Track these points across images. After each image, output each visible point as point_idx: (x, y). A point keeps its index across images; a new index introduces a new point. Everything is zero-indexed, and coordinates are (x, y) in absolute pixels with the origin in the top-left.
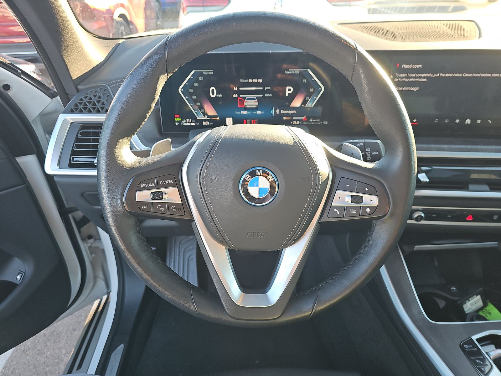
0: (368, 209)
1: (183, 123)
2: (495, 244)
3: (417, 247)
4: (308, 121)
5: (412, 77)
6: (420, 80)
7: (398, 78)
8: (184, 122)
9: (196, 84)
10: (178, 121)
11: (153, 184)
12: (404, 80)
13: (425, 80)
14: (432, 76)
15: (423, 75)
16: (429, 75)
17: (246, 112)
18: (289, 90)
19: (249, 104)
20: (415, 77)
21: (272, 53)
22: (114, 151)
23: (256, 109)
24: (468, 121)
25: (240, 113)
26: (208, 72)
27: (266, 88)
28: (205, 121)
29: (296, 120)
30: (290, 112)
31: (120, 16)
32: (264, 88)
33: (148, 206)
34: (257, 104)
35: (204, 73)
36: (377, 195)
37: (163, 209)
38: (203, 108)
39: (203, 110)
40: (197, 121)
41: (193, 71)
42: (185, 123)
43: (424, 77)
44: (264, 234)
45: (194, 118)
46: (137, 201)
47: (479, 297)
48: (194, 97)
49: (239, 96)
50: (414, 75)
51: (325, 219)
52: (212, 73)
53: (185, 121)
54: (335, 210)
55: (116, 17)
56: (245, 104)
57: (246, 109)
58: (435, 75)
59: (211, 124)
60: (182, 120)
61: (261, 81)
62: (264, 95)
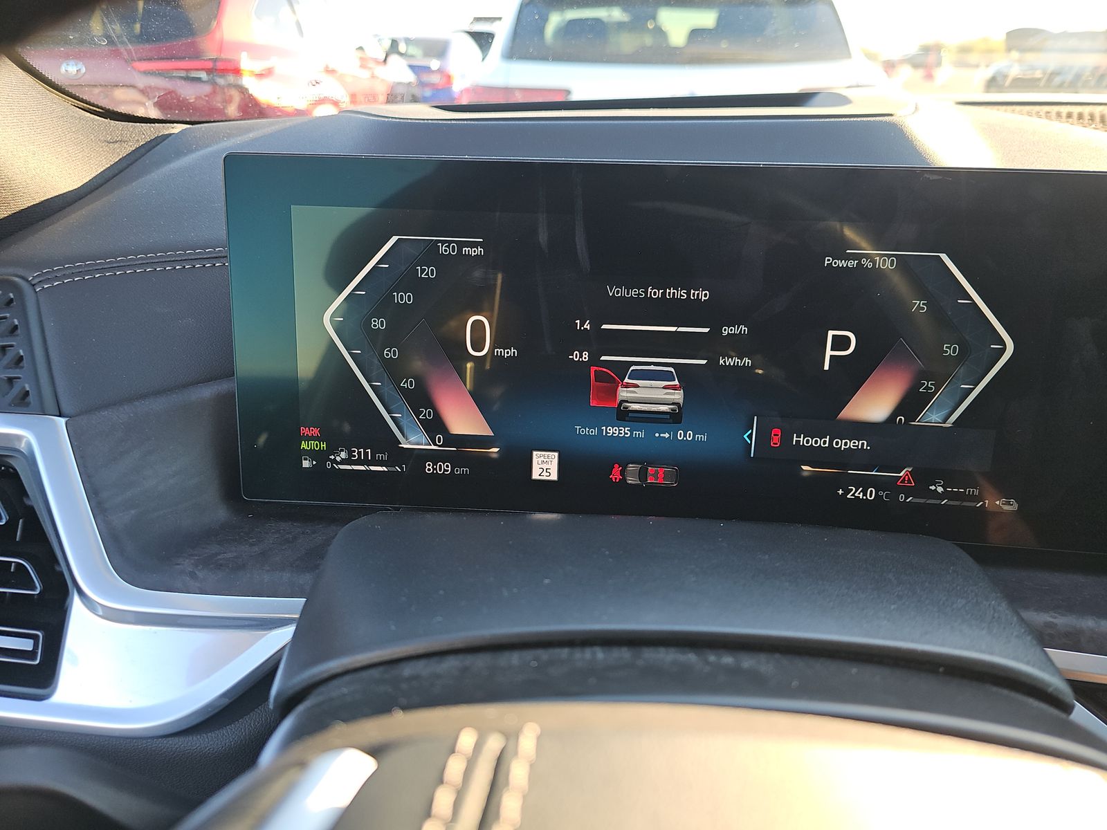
1: (334, 461)
4: (920, 488)
8: (338, 459)
9: (404, 298)
10: (312, 454)
17: (625, 431)
18: (841, 343)
19: (640, 394)
21: (766, 169)
23: (674, 418)
25: (594, 432)
26: (461, 245)
27: (726, 331)
28: (435, 457)
29: (864, 483)
30: (842, 444)
32: (716, 330)
34: (678, 396)
35: (442, 248)
38: (430, 403)
39: (426, 413)
40: (397, 454)
41: (394, 239)
42: (343, 462)
45: (386, 443)
48: (390, 353)
49: (594, 360)
52: (479, 251)
53: (343, 455)
56: (623, 394)
57: (624, 415)
59: (458, 471)
60: (333, 449)
61: (704, 295)
62: (713, 362)
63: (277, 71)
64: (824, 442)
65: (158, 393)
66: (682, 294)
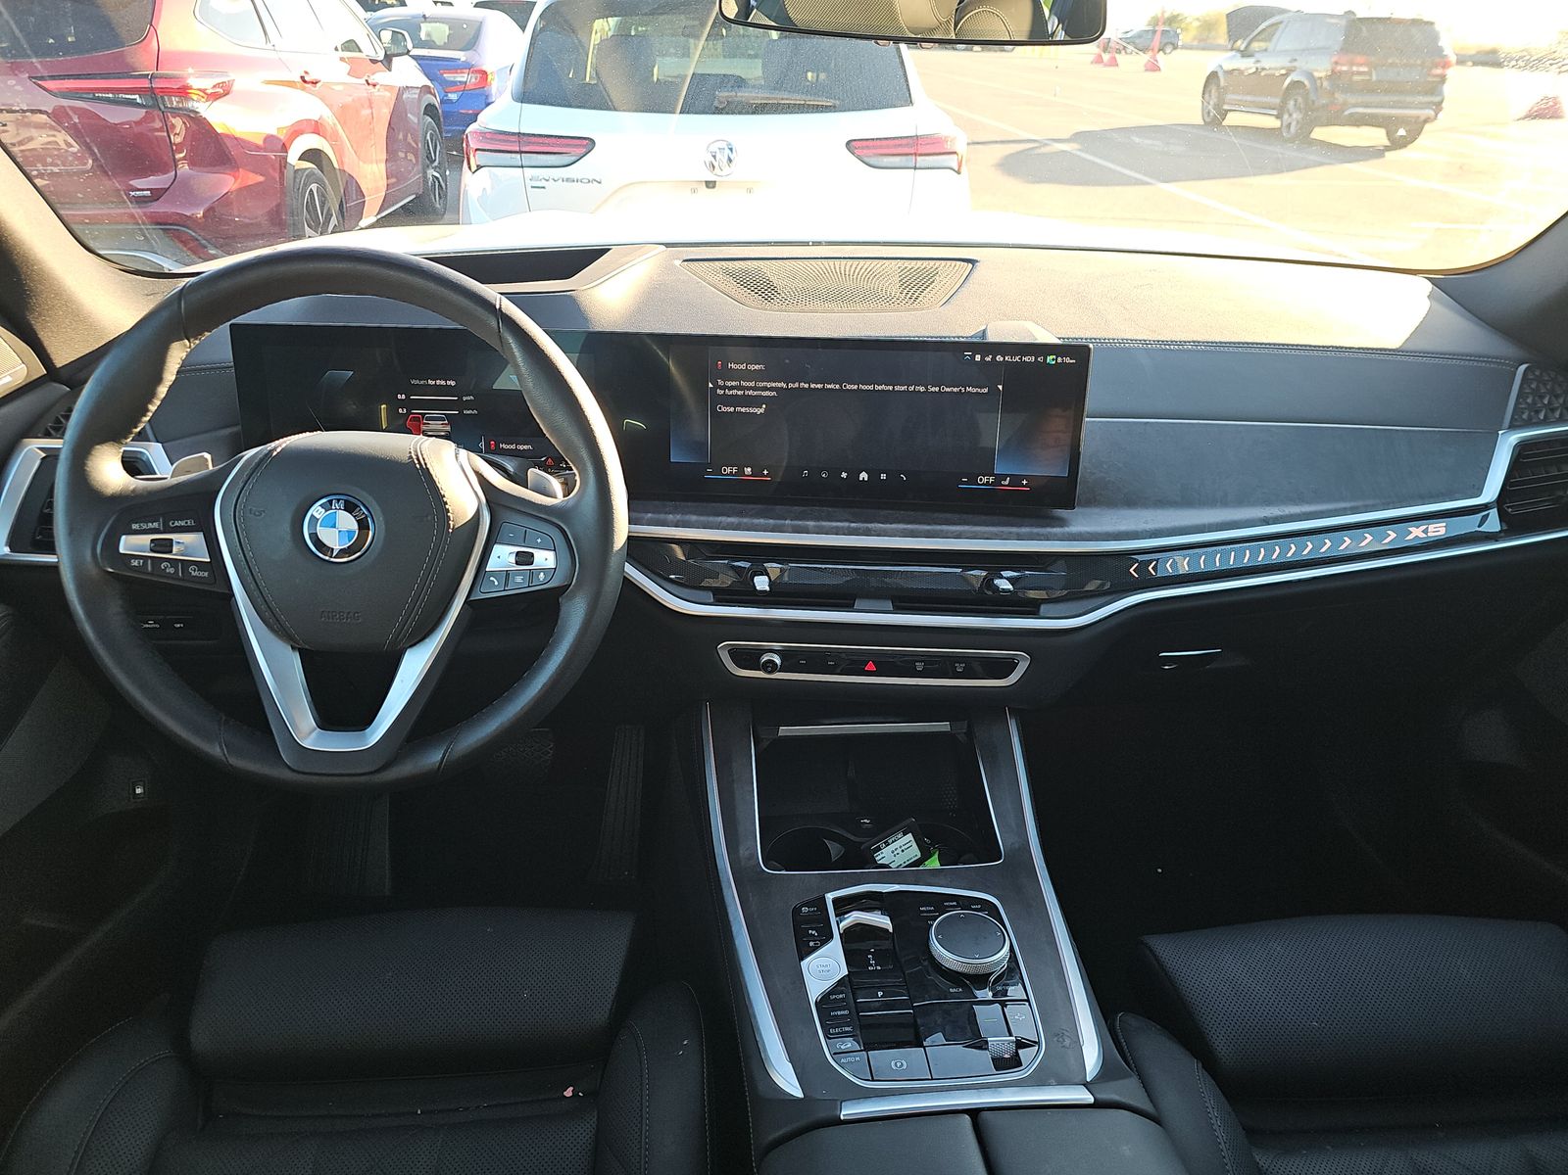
0: (542, 574)
2: (944, 726)
3: (784, 731)
5: (749, 388)
6: (767, 393)
7: (724, 388)
11: (156, 525)
12: (734, 392)
13: (774, 393)
14: (785, 386)
15: (769, 385)
16: (779, 385)
19: (431, 427)
20: (755, 389)
22: (84, 464)
24: (864, 476)
27: (465, 399)
31: (303, 157)
32: (460, 398)
33: (145, 563)
34: (448, 428)
36: (555, 550)
37: (172, 571)
43: (771, 389)
44: (351, 614)
46: (122, 551)
47: (909, 836)
49: (409, 412)
50: (752, 384)
51: (478, 596)
54: (492, 578)
55: (293, 157)
56: (423, 427)
58: (791, 385)
61: (453, 383)
62: (461, 412)
63: (236, 87)
64: (513, 447)
65: (206, 432)
66: (443, 383)
